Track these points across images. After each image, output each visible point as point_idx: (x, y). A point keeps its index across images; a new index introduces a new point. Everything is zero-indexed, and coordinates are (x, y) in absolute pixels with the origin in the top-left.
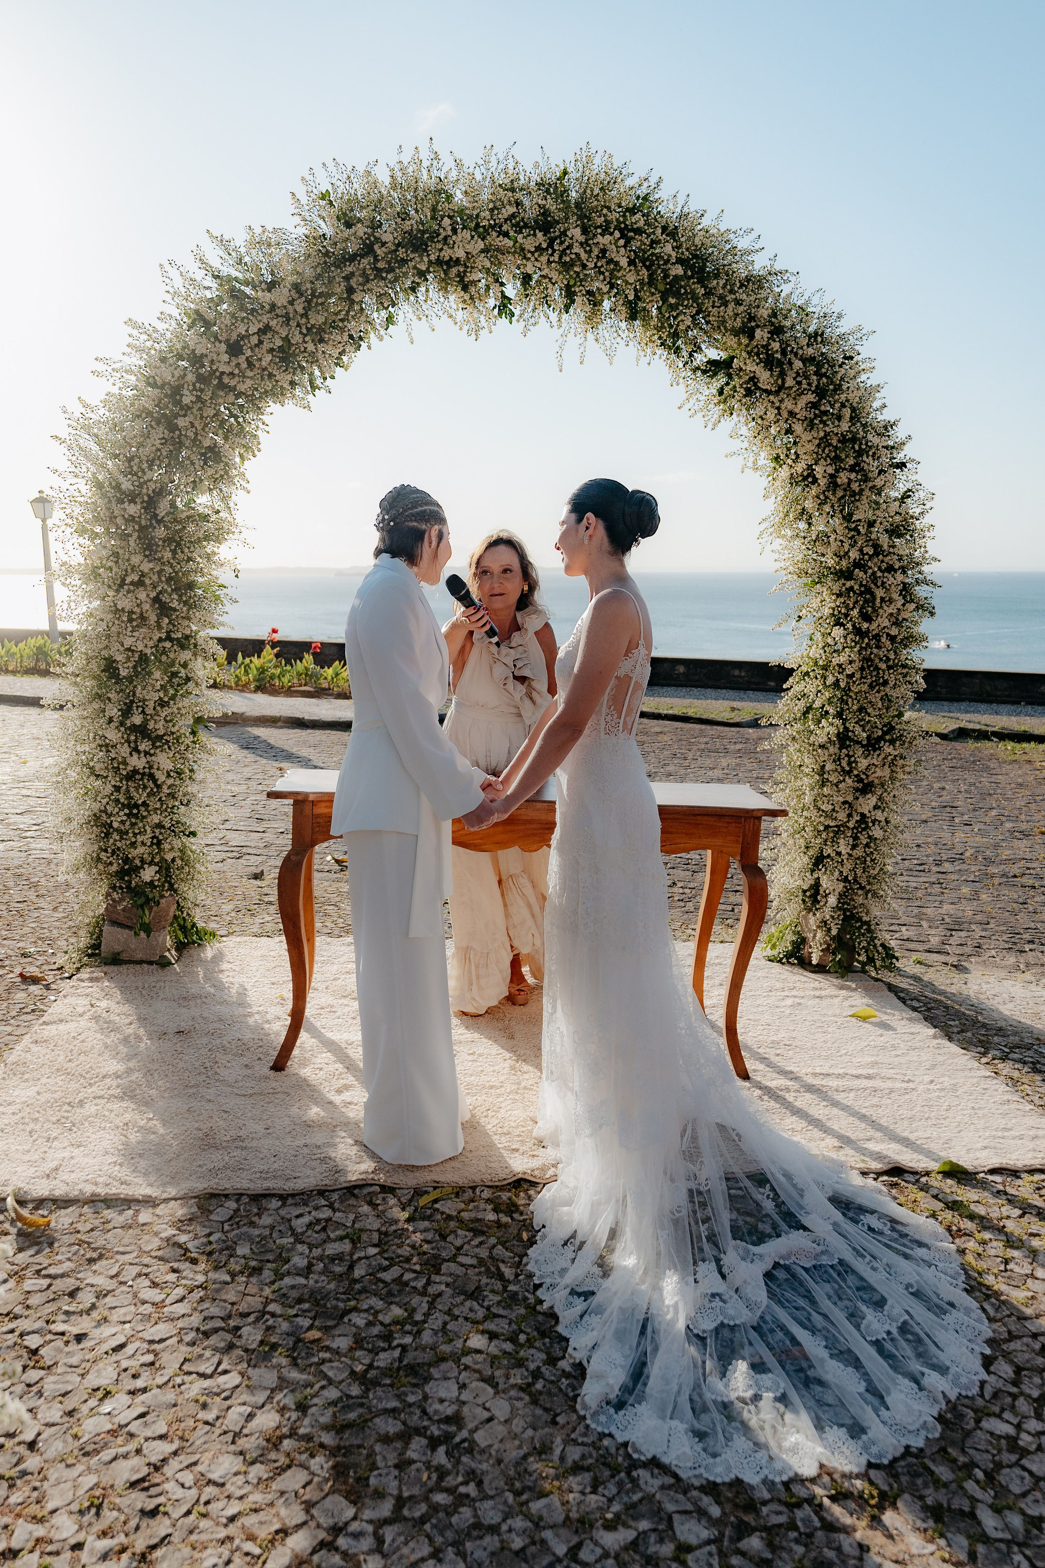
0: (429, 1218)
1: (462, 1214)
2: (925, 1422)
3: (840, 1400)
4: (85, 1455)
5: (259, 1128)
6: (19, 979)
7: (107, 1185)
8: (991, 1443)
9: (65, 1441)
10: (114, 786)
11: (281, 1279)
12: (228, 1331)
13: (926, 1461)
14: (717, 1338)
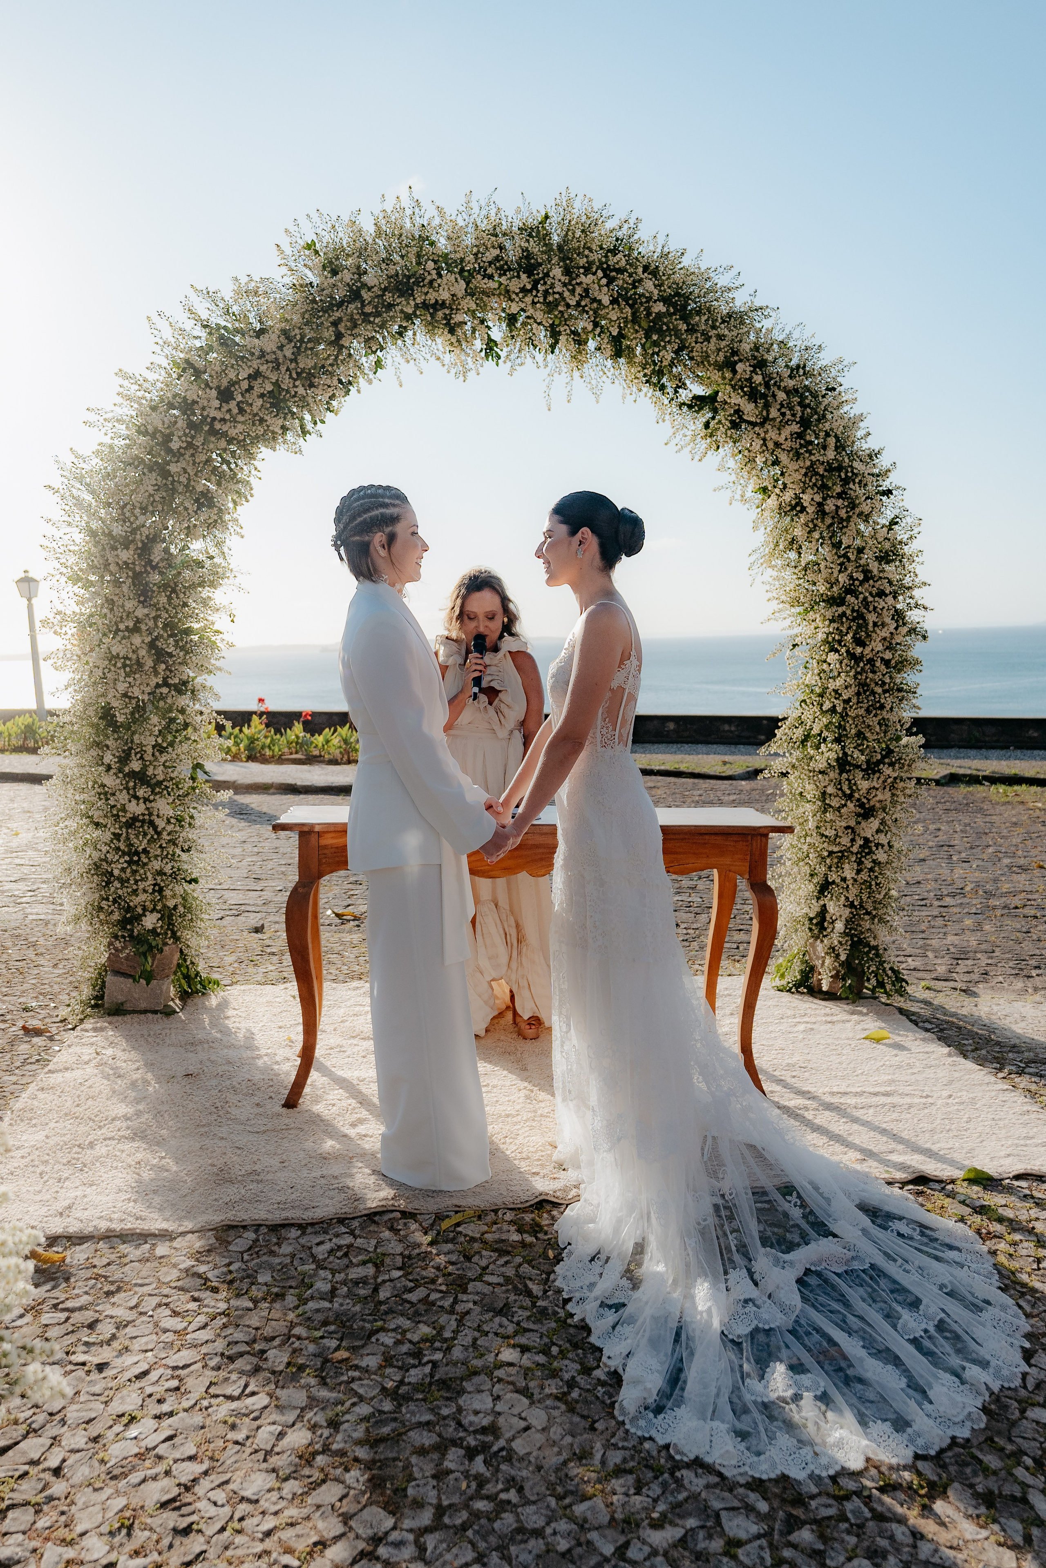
0: (452, 1241)
1: (486, 1236)
2: (970, 1413)
3: (882, 1396)
4: (111, 1478)
5: (275, 1162)
6: (22, 1032)
7: (122, 1221)
8: (1038, 1432)
9: (91, 1466)
10: (114, 834)
11: (306, 1304)
12: (253, 1355)
13: (974, 1450)
14: (752, 1343)
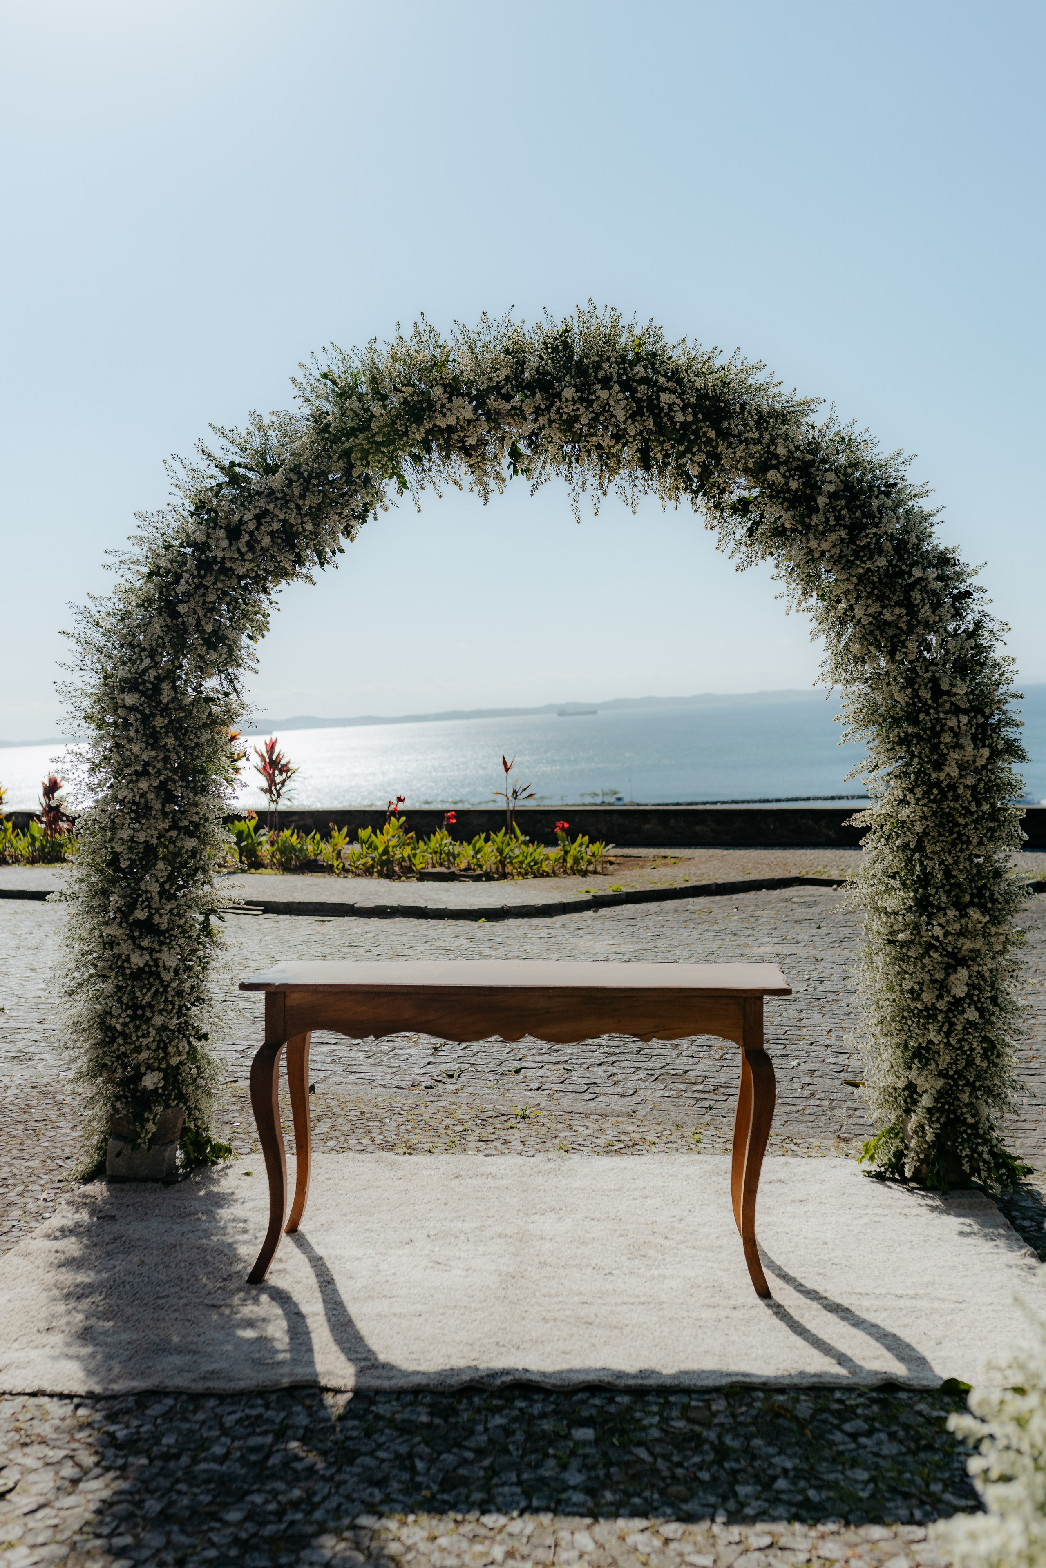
10: (117, 986)
